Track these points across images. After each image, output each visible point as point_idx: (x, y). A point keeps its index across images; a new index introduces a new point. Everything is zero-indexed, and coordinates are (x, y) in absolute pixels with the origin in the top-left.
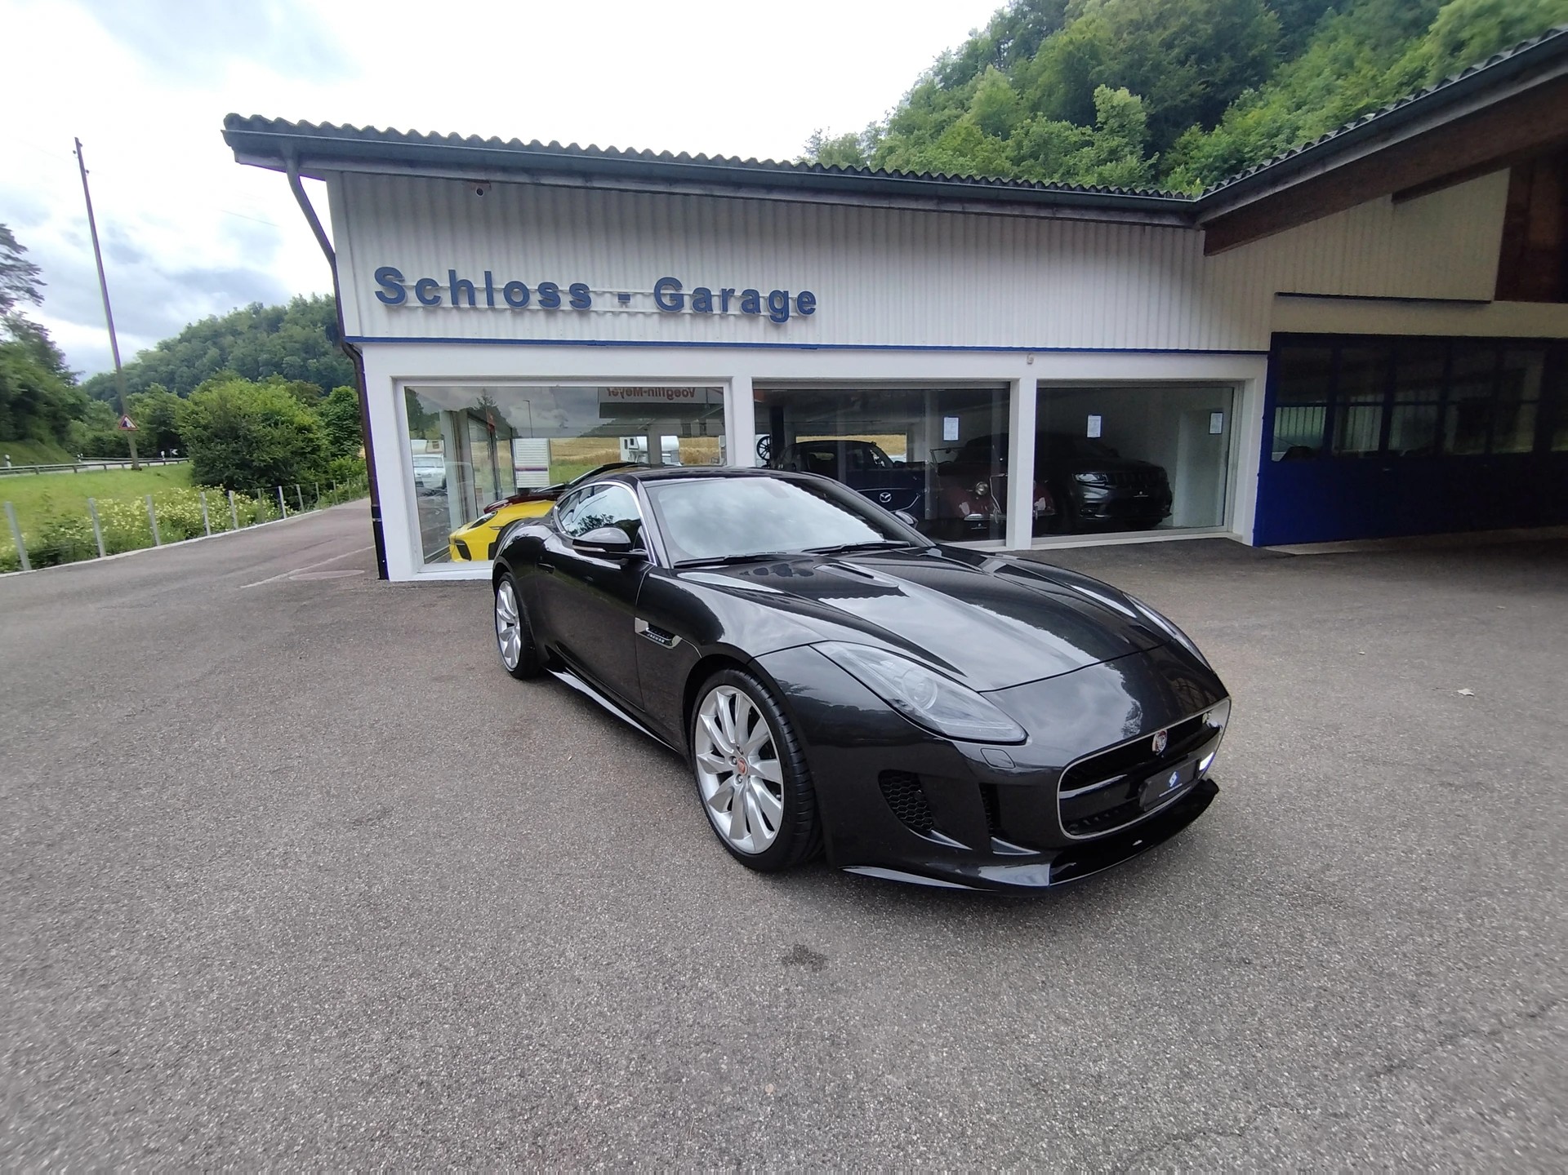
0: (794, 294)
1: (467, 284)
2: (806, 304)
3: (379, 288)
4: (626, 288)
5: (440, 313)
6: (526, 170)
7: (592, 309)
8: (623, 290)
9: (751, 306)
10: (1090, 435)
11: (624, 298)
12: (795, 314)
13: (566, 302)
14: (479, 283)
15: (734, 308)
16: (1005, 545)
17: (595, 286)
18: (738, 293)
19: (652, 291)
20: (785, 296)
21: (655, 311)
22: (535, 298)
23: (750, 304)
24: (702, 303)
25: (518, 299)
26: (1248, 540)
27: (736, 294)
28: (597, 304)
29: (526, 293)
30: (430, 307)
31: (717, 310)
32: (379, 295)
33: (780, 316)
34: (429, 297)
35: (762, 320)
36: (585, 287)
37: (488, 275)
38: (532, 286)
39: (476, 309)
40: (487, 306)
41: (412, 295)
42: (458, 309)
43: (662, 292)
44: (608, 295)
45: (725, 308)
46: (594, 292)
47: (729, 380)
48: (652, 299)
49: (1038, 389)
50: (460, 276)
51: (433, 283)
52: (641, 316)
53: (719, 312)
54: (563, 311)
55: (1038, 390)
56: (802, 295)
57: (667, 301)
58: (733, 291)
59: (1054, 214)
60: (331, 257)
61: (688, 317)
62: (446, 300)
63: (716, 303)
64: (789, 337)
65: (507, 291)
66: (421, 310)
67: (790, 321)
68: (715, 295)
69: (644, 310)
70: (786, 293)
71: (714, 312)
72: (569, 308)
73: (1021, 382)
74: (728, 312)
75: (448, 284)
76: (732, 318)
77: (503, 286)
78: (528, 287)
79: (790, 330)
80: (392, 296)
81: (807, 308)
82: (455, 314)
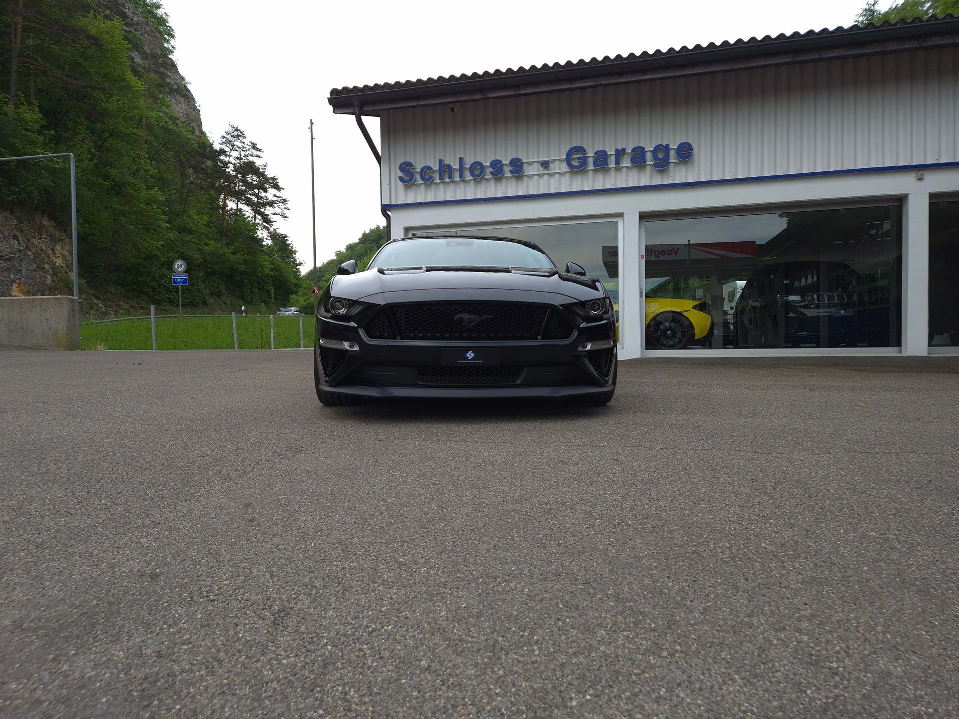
0: (674, 146)
1: (449, 166)
2: (685, 153)
3: (400, 174)
4: (549, 157)
5: (433, 186)
6: (480, 91)
7: (526, 174)
8: (546, 159)
11: (545, 164)
12: (676, 161)
13: (507, 171)
14: (455, 165)
15: (626, 162)
16: (901, 352)
17: (526, 159)
18: (629, 151)
19: (565, 157)
20: (667, 148)
21: (569, 170)
22: (491, 170)
23: (638, 158)
24: (601, 162)
25: (477, 173)
27: (627, 151)
28: (529, 171)
29: (483, 168)
30: (429, 183)
31: (612, 165)
32: (401, 179)
33: (662, 164)
34: (427, 177)
35: (648, 169)
36: (519, 160)
37: (461, 160)
38: (487, 163)
39: (453, 182)
40: (459, 179)
41: (418, 177)
42: (443, 182)
43: (572, 156)
45: (618, 163)
46: (527, 162)
47: (621, 215)
48: (564, 164)
49: (930, 201)
50: (447, 162)
51: (429, 168)
53: (615, 166)
54: (505, 177)
55: (932, 203)
56: (682, 145)
57: (575, 163)
58: (624, 149)
60: (378, 158)
61: (591, 172)
62: (437, 178)
63: (612, 160)
64: (672, 178)
65: (472, 169)
66: (422, 185)
67: (672, 166)
68: (611, 155)
69: (559, 171)
70: (668, 145)
71: (610, 167)
72: (508, 175)
73: (910, 197)
74: (622, 166)
75: (437, 168)
76: (625, 170)
77: (469, 166)
78: (484, 164)
79: (671, 174)
80: (408, 178)
81: (685, 156)
82: (442, 186)
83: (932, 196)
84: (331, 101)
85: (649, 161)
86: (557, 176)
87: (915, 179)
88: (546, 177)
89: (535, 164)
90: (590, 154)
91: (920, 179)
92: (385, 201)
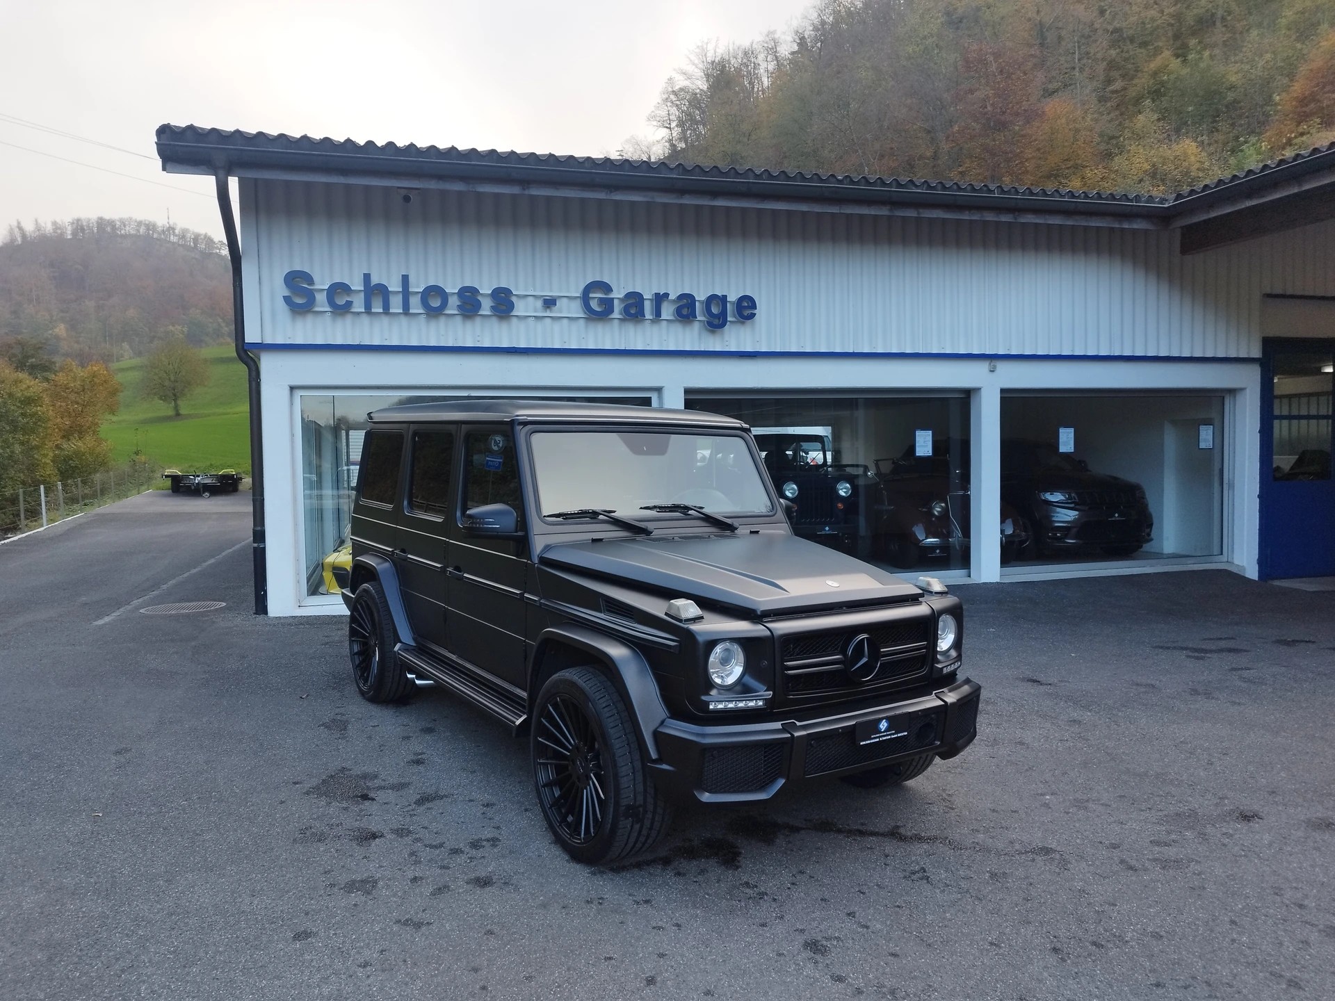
0: (733, 298)
1: (382, 290)
2: (746, 309)
3: (287, 293)
4: (551, 291)
5: (349, 318)
6: (464, 179)
7: (515, 314)
8: (548, 294)
9: (685, 312)
10: (1062, 449)
11: (549, 303)
12: (734, 320)
13: (486, 306)
14: (394, 286)
15: (667, 311)
16: (969, 576)
17: (517, 290)
18: (672, 297)
19: (580, 295)
20: (723, 300)
21: (582, 315)
22: (454, 302)
23: (686, 309)
24: (634, 308)
25: (435, 303)
26: (1252, 572)
27: (669, 298)
28: (520, 308)
29: (444, 297)
30: (339, 312)
31: (648, 314)
32: (286, 299)
33: (716, 322)
34: (340, 302)
35: (696, 326)
36: (507, 292)
37: (405, 279)
38: (451, 288)
39: (389, 313)
40: (401, 311)
41: (321, 298)
42: (371, 313)
43: (591, 295)
45: (658, 313)
46: (517, 296)
47: (659, 390)
48: (579, 303)
51: (346, 287)
52: (565, 321)
53: (651, 317)
54: (482, 316)
55: (1002, 398)
56: (742, 299)
57: (594, 305)
58: (666, 295)
59: (1016, 219)
60: (236, 257)
61: (616, 322)
62: (358, 306)
63: (648, 308)
64: (727, 343)
65: (425, 296)
66: (328, 314)
67: (729, 326)
68: (648, 300)
69: (570, 315)
70: (725, 297)
71: (645, 317)
72: (489, 312)
73: (983, 391)
74: (661, 317)
75: (360, 288)
76: (664, 323)
77: (421, 290)
78: (447, 291)
79: (726, 337)
80: (299, 301)
81: (746, 313)
82: (365, 319)
83: (1003, 391)
84: (159, 149)
85: (701, 316)
87: (988, 371)
89: (533, 300)
90: (618, 294)
91: (992, 371)
92: (251, 336)
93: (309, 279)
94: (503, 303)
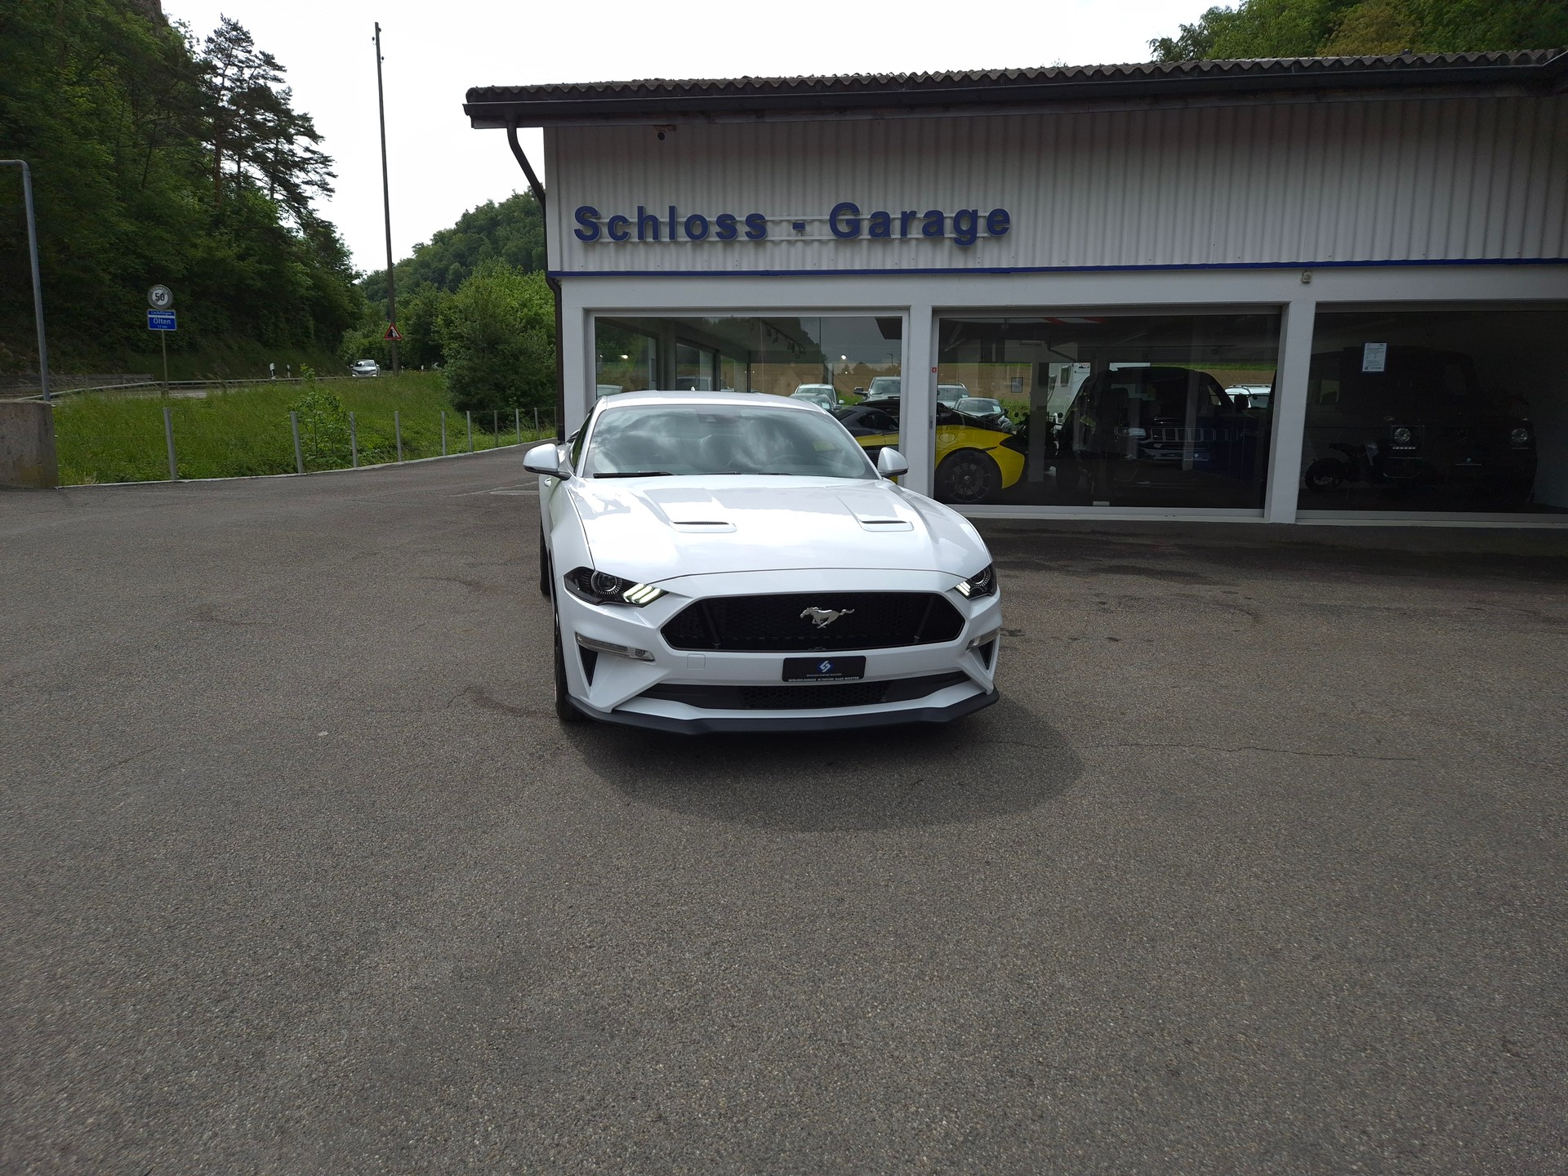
0: (984, 213)
1: (654, 219)
2: (999, 224)
3: (578, 226)
4: (804, 215)
5: (629, 247)
6: (703, 113)
7: (769, 238)
8: (800, 218)
9: (933, 229)
10: (1368, 368)
11: (799, 226)
12: (986, 235)
13: (743, 229)
14: (664, 217)
15: (916, 232)
16: (1263, 516)
17: (771, 216)
18: (921, 215)
19: (828, 218)
20: (974, 216)
22: (716, 229)
23: (934, 227)
24: (881, 227)
25: (697, 231)
27: (919, 215)
28: (775, 233)
29: (705, 224)
30: (621, 242)
31: (896, 235)
32: (578, 233)
33: (967, 238)
34: (620, 233)
35: (947, 243)
36: (761, 217)
37: (673, 210)
38: (712, 218)
39: (660, 243)
40: (669, 240)
41: (605, 230)
42: (646, 243)
43: (838, 218)
44: (784, 224)
45: (904, 232)
46: (772, 221)
47: (907, 309)
48: (827, 228)
49: (1316, 314)
50: (650, 211)
51: (623, 220)
54: (740, 241)
55: (1318, 317)
56: (995, 213)
57: (843, 228)
58: (913, 214)
60: (542, 198)
61: (865, 243)
62: (634, 235)
63: (895, 227)
64: (978, 260)
65: (688, 225)
66: (612, 245)
67: (979, 243)
68: (894, 219)
69: (820, 238)
70: (975, 212)
71: (893, 237)
72: (746, 238)
73: (1292, 309)
74: (909, 236)
75: (637, 220)
76: (914, 243)
77: (685, 220)
78: (708, 219)
79: (979, 254)
80: (589, 233)
81: (998, 228)
82: (642, 248)
83: (1319, 305)
84: (468, 109)
85: (949, 233)
86: (816, 245)
87: (1300, 282)
88: (800, 245)
89: (785, 224)
90: (866, 215)
91: (1306, 282)
92: (553, 266)
93: (594, 213)
94: (758, 228)
